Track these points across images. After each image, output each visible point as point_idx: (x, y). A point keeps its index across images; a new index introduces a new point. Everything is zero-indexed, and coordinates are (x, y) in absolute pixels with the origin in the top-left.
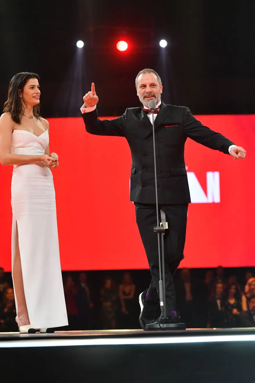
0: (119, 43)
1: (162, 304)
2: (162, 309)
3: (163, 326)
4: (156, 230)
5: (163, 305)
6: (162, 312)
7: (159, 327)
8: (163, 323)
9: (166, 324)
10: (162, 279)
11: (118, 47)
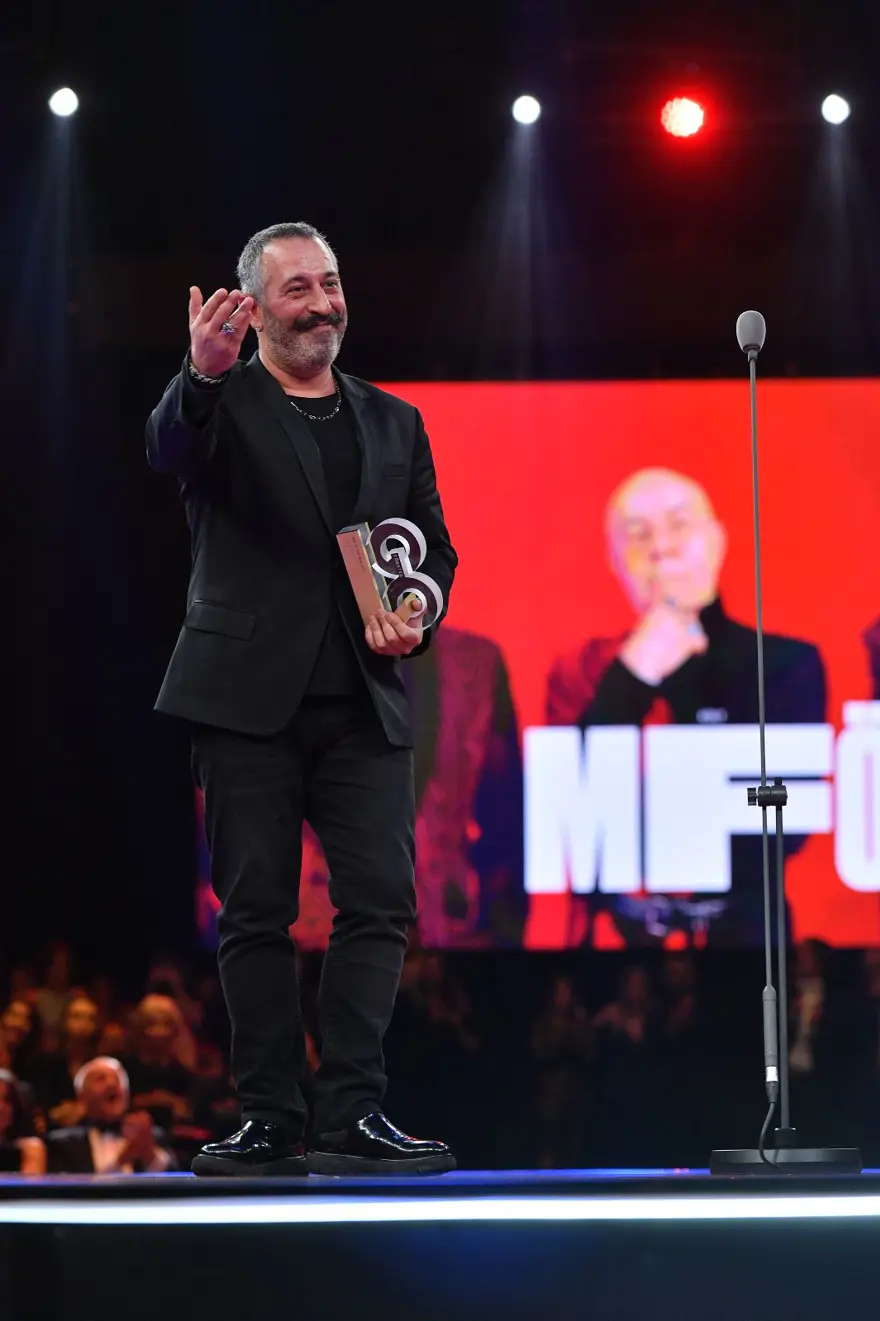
0: (671, 107)
1: (772, 1074)
2: (772, 1093)
3: (776, 1156)
5: (776, 1079)
6: (772, 1105)
7: (762, 1161)
8: (776, 1147)
9: (787, 1151)
10: (775, 984)
11: (666, 120)
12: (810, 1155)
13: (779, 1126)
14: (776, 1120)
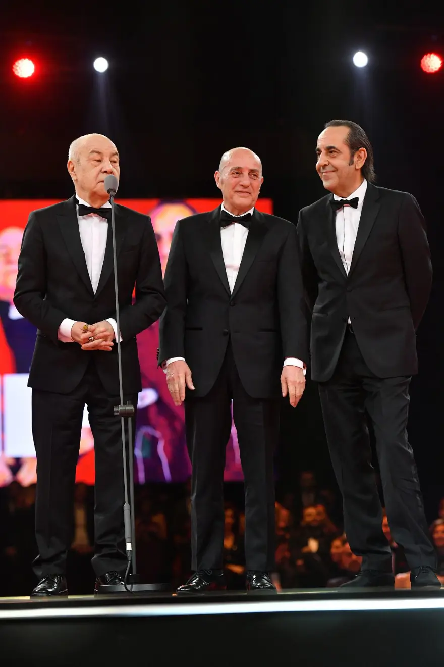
1: (129, 547)
3: (132, 588)
4: (117, 411)
5: (131, 549)
6: (129, 562)
7: (125, 590)
8: (132, 584)
9: (136, 585)
10: (129, 502)
11: (16, 69)
12: (148, 587)
13: (132, 573)
14: (130, 571)
